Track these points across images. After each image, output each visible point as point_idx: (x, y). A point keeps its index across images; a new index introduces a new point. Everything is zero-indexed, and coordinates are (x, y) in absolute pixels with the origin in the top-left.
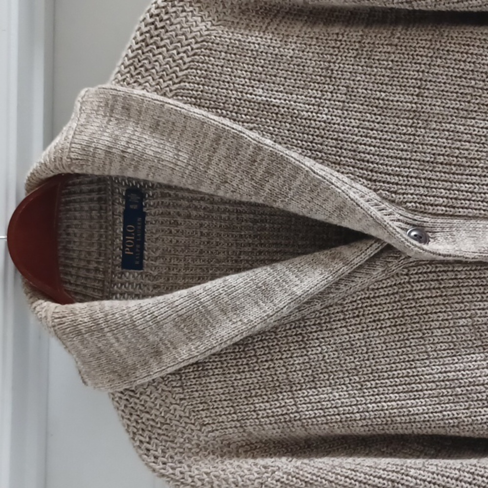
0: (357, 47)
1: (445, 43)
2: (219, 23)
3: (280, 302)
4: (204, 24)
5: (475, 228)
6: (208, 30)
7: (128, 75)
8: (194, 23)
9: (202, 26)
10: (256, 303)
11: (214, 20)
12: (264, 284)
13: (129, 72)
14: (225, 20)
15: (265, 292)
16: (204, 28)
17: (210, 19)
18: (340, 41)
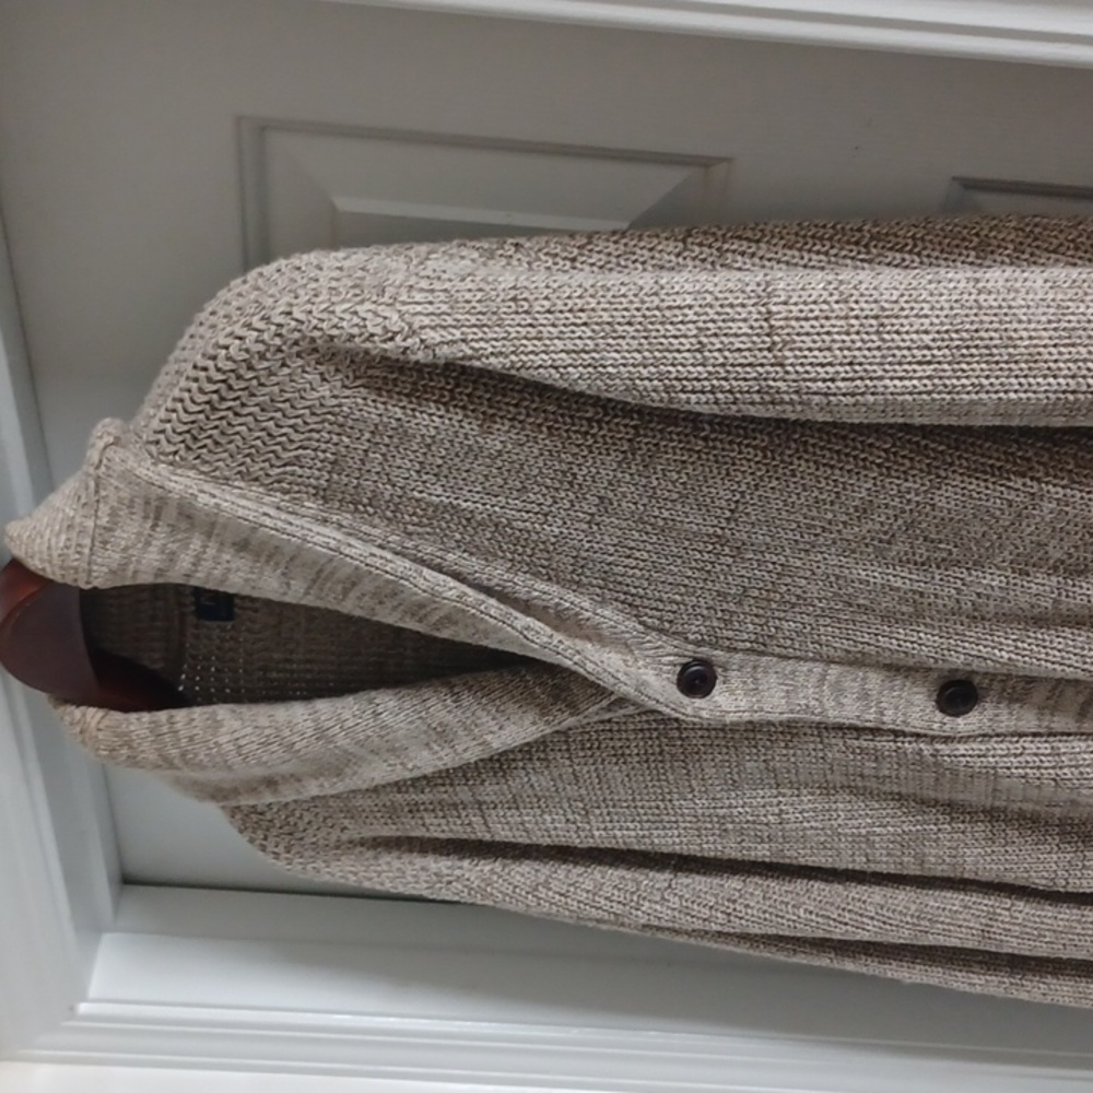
0: (625, 448)
1: (790, 456)
2: (358, 382)
3: (465, 750)
4: (327, 386)
5: (793, 672)
6: (335, 397)
7: (182, 445)
8: (308, 386)
9: (324, 390)
10: (427, 744)
11: (347, 377)
12: (440, 724)
13: (183, 442)
14: (370, 377)
15: (443, 734)
16: (328, 393)
17: (339, 376)
18: (593, 436)
